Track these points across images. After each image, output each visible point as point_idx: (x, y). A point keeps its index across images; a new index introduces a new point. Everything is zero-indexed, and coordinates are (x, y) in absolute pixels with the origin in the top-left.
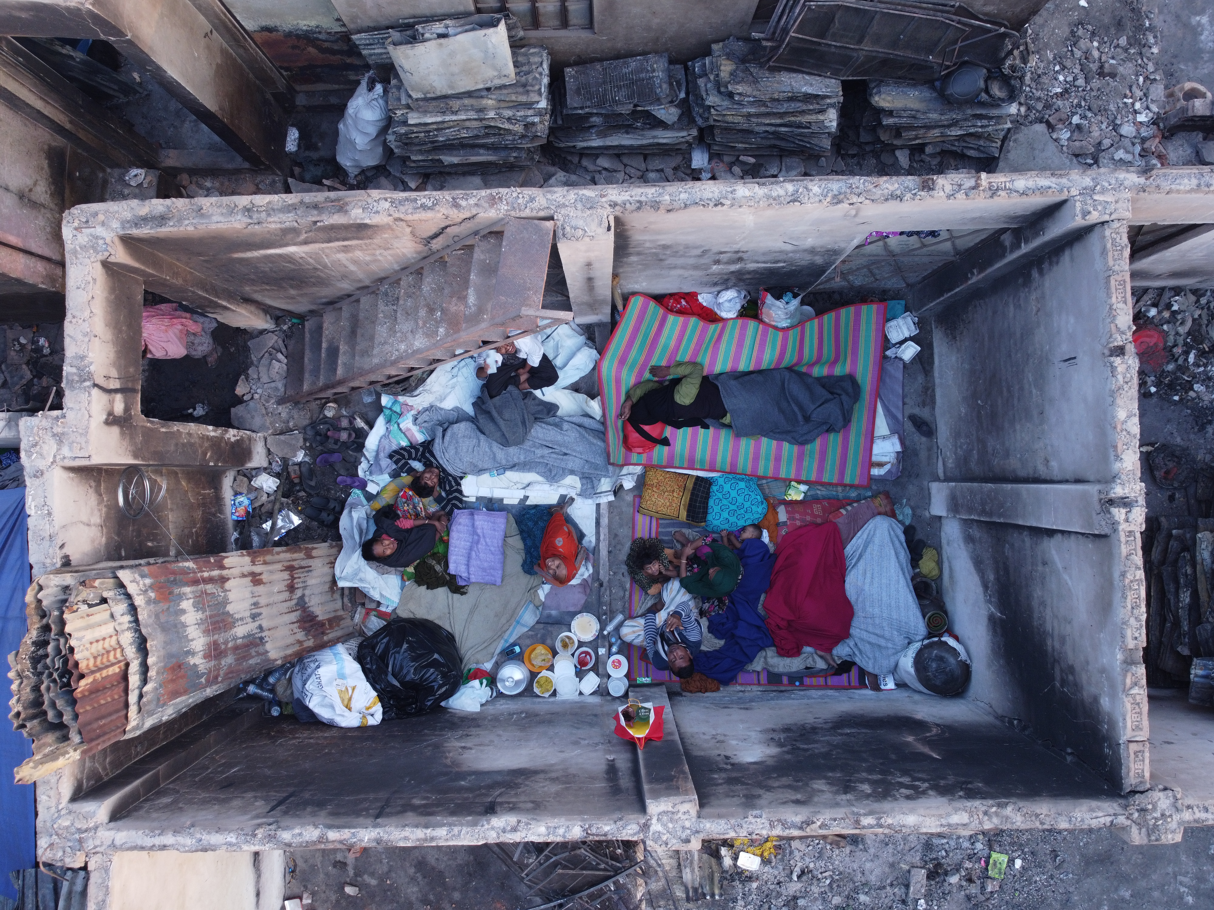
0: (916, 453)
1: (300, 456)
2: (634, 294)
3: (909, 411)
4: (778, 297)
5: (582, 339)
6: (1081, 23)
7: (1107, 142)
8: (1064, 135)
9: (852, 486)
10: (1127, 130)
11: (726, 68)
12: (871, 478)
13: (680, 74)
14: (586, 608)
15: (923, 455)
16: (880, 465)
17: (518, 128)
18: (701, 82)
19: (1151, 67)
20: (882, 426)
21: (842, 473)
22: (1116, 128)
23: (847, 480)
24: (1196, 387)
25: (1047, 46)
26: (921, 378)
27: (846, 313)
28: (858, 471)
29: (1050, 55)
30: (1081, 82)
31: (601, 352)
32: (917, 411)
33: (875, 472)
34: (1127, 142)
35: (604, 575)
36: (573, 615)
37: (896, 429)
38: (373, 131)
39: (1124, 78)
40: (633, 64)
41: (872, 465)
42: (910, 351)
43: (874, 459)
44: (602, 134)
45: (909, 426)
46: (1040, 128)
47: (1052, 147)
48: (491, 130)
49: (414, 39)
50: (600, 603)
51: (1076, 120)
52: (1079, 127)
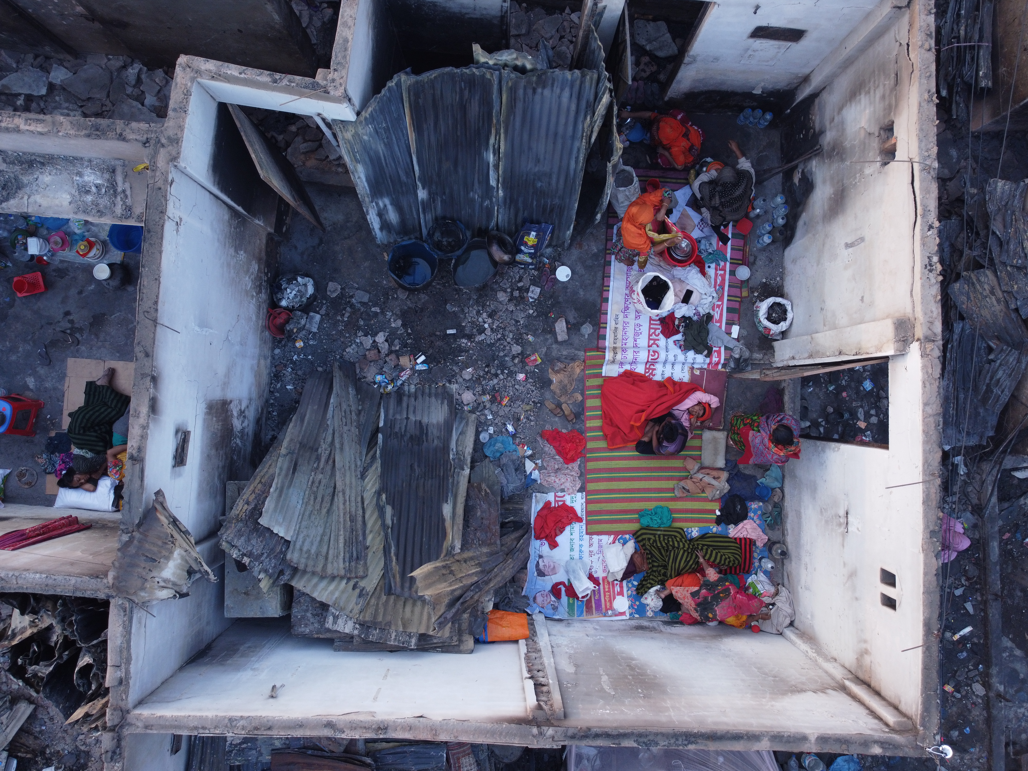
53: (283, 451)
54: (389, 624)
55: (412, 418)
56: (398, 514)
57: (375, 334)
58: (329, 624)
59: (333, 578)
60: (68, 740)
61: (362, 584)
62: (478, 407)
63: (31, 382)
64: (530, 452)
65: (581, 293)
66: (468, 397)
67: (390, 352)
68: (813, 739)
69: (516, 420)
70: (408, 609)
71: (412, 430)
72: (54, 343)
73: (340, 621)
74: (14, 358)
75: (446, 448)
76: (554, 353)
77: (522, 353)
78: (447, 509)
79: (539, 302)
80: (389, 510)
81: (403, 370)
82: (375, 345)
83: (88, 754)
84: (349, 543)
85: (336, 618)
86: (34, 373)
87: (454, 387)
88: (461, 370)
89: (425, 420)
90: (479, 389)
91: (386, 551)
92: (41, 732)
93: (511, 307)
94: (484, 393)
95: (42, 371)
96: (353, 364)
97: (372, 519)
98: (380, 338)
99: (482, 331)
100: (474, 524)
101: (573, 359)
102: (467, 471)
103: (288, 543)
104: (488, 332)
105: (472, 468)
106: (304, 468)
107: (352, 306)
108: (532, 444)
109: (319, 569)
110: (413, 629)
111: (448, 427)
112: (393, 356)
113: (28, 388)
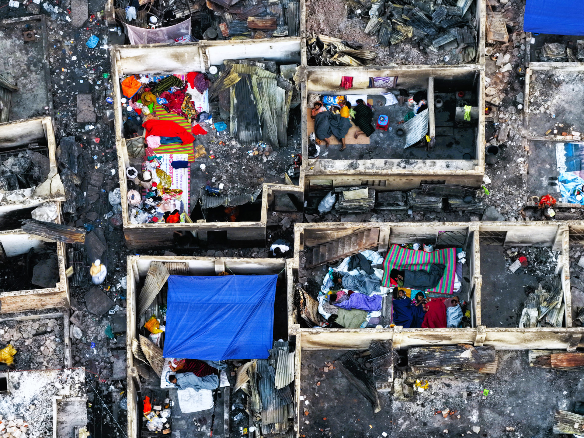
0: (465, 287)
1: (306, 284)
2: (393, 244)
3: (464, 276)
4: (427, 245)
5: (379, 256)
6: (505, 182)
7: (509, 211)
8: (499, 209)
9: (448, 294)
10: (515, 208)
11: (414, 195)
12: (453, 292)
13: (405, 195)
14: (379, 324)
15: (467, 287)
16: (456, 289)
17: (368, 206)
18: (409, 198)
19: (524, 192)
20: (456, 279)
21: (446, 291)
22: (512, 207)
23: (447, 292)
24: (537, 271)
25: (495, 187)
26: (467, 268)
27: (446, 250)
28: (450, 290)
29: (496, 190)
30: (504, 196)
31: (385, 258)
32: (466, 276)
33: (454, 291)
34: (514, 211)
35: (384, 315)
36: (376, 325)
37: (460, 280)
38: (331, 204)
39: (515, 195)
40: (394, 193)
41: (454, 289)
42: (463, 261)
43: (455, 288)
44: (386, 206)
45: (464, 280)
46: (493, 207)
47: (496, 212)
48: (361, 206)
49: (349, 190)
50: (383, 322)
51: (502, 205)
52: (503, 207)
53: (286, 113)
54: (248, 66)
55: (251, 132)
56: (250, 98)
57: (267, 161)
58: (264, 65)
59: (265, 77)
60: (354, 22)
61: (257, 77)
62: (230, 140)
63: (381, 135)
64: (211, 126)
65: (197, 181)
66: (233, 143)
67: (262, 155)
68: (140, 47)
69: (216, 137)
70: (243, 71)
71: (250, 127)
72: (375, 148)
73: (261, 66)
74: (388, 142)
75: (239, 122)
76: (205, 159)
77: (216, 159)
78: (235, 101)
79: (212, 176)
80: (252, 99)
81: (256, 150)
82: (267, 157)
83: (348, 18)
84: (262, 88)
85: (262, 66)
86: (381, 138)
87: (239, 146)
88: (236, 152)
89: (247, 132)
90: (230, 146)
91: (252, 87)
92: (363, 24)
93: (221, 174)
94: (228, 145)
95: (378, 139)
96: (274, 150)
97: (258, 96)
98: (265, 160)
99: (231, 165)
100: (227, 98)
101: (198, 158)
102: (231, 115)
103: (278, 86)
104: (228, 165)
105: (229, 118)
106: (279, 109)
107: (276, 170)
108: (210, 130)
109: (269, 80)
110: (241, 65)
111: (239, 130)
112: (260, 154)
113: (382, 133)
